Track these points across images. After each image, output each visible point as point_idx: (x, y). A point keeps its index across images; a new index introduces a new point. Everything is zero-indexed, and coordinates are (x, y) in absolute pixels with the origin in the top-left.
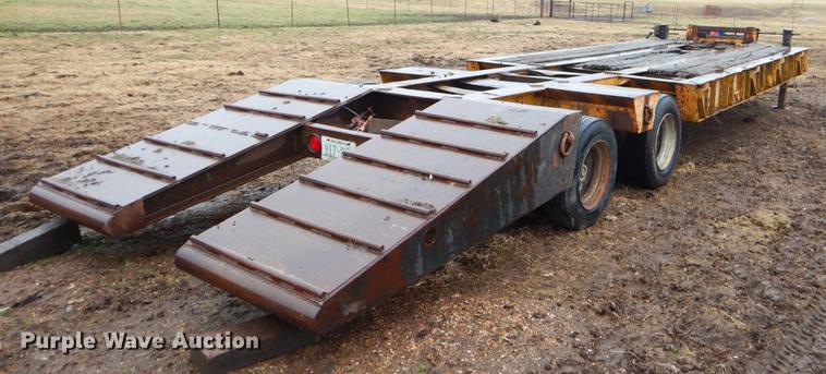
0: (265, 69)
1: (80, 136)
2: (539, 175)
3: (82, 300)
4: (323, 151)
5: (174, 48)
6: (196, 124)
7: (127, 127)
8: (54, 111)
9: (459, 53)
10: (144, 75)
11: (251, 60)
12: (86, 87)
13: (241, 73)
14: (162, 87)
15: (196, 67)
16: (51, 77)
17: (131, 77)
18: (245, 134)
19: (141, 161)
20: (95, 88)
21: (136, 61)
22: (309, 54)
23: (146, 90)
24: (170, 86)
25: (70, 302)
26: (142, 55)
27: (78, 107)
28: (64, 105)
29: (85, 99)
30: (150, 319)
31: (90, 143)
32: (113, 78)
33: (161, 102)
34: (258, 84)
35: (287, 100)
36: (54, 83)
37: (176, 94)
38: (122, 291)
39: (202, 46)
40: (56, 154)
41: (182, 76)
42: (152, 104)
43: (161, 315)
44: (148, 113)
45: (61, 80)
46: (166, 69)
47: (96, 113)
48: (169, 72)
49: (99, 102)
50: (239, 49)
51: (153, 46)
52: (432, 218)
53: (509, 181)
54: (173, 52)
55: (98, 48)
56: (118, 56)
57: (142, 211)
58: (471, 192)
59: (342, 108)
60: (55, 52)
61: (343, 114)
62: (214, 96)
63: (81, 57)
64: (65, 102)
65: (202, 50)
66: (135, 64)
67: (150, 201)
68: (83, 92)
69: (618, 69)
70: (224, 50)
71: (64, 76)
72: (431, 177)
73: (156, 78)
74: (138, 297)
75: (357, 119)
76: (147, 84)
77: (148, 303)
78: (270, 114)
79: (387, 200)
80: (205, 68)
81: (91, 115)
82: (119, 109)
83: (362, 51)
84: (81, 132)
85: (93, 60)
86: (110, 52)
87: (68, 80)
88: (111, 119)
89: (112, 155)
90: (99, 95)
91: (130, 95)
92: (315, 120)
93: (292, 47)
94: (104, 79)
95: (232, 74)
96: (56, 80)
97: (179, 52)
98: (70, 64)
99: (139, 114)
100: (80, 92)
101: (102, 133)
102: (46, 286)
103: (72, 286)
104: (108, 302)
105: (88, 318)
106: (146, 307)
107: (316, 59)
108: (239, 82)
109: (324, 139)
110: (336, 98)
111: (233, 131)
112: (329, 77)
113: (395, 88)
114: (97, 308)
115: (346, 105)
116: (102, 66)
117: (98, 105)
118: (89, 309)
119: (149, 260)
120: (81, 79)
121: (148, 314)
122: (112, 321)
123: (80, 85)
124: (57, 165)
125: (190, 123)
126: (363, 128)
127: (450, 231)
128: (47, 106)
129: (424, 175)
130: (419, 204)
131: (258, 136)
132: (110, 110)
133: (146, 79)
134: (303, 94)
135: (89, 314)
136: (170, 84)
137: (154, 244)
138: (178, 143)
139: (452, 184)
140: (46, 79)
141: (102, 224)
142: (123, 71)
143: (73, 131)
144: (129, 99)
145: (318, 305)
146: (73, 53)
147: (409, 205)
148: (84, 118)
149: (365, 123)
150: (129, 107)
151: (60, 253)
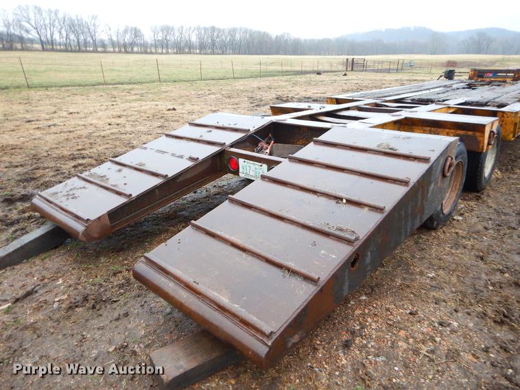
0: (188, 107)
1: (78, 152)
2: (429, 195)
3: (66, 297)
4: (241, 170)
5: (135, 94)
6: (145, 148)
7: (107, 146)
8: (65, 136)
9: (303, 94)
10: (118, 111)
11: (180, 101)
12: (84, 120)
13: (174, 109)
14: (129, 119)
15: (148, 106)
16: (65, 114)
17: (110, 113)
18: (181, 157)
19: (107, 179)
20: (90, 120)
21: (113, 103)
22: (213, 96)
23: (118, 121)
24: (133, 118)
25: (57, 299)
26: (117, 99)
27: (79, 132)
28: (70, 132)
29: (83, 127)
30: (117, 319)
31: (83, 158)
32: (100, 114)
33: (128, 129)
34: (185, 116)
35: (209, 129)
36: (66, 117)
37: (137, 123)
38: (97, 288)
39: (151, 93)
40: (63, 166)
41: (140, 112)
42: (123, 130)
43: (126, 315)
44: (120, 136)
45: (70, 116)
46: (130, 108)
47: (89, 136)
48: (132, 109)
49: (91, 129)
50: (172, 95)
51: (123, 94)
52: (358, 244)
53: (410, 203)
54: (134, 97)
55: (92, 96)
56: (103, 100)
57: (108, 222)
58: (386, 217)
59: (251, 136)
60: (69, 98)
61: (252, 140)
62: (159, 124)
63: (83, 101)
64: (71, 130)
65: (150, 95)
66: (113, 105)
67: (114, 214)
68: (83, 123)
69: (444, 101)
70: (163, 95)
71: (71, 113)
72: (344, 201)
73: (125, 113)
74: (108, 294)
75: (263, 144)
76: (120, 117)
77: (116, 301)
78: (198, 141)
79: (311, 224)
80: (153, 107)
81: (86, 137)
82: (103, 134)
83: (244, 94)
84: (79, 150)
85: (89, 103)
86: (99, 98)
87: (74, 115)
88: (98, 140)
89: (87, 173)
90: (91, 124)
91: (110, 124)
92: (232, 146)
93: (203, 92)
94: (95, 114)
95: (169, 110)
96: (68, 116)
97: (138, 97)
98: (76, 106)
99: (114, 137)
100: (80, 123)
101: (92, 150)
102: (42, 280)
103: (61, 281)
104: (86, 299)
105: (69, 318)
106: (115, 305)
107: (218, 99)
108: (173, 115)
109: (241, 161)
110: (247, 128)
111: (173, 155)
112: (227, 110)
113: (288, 119)
114: (77, 306)
115: (254, 133)
116: (94, 106)
117: (91, 131)
118: (70, 308)
119: (118, 256)
120: (82, 115)
121: (116, 315)
122: (87, 320)
123: (81, 118)
124: (62, 173)
125: (141, 148)
126: (268, 151)
127: (369, 253)
128: (61, 133)
129: (338, 199)
130: (341, 230)
131: (191, 159)
132: (98, 134)
133: (119, 114)
134: (220, 125)
135: (70, 312)
136: (133, 117)
137: (123, 239)
138: (133, 165)
139: (367, 208)
140: (61, 115)
141: (78, 233)
142: (106, 110)
143: (74, 149)
144: (109, 127)
145: (266, 345)
146: (78, 99)
147: (332, 231)
148: (82, 140)
149: (269, 148)
150: (108, 132)
151: (56, 248)
